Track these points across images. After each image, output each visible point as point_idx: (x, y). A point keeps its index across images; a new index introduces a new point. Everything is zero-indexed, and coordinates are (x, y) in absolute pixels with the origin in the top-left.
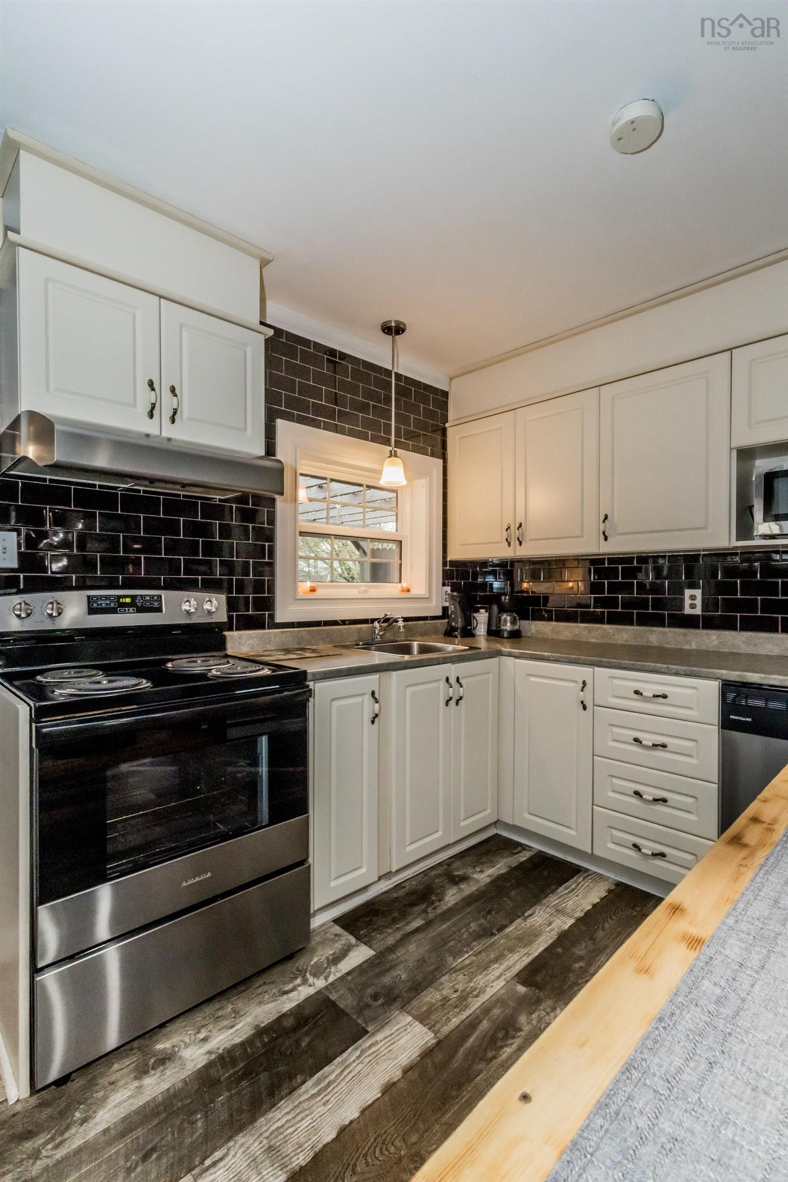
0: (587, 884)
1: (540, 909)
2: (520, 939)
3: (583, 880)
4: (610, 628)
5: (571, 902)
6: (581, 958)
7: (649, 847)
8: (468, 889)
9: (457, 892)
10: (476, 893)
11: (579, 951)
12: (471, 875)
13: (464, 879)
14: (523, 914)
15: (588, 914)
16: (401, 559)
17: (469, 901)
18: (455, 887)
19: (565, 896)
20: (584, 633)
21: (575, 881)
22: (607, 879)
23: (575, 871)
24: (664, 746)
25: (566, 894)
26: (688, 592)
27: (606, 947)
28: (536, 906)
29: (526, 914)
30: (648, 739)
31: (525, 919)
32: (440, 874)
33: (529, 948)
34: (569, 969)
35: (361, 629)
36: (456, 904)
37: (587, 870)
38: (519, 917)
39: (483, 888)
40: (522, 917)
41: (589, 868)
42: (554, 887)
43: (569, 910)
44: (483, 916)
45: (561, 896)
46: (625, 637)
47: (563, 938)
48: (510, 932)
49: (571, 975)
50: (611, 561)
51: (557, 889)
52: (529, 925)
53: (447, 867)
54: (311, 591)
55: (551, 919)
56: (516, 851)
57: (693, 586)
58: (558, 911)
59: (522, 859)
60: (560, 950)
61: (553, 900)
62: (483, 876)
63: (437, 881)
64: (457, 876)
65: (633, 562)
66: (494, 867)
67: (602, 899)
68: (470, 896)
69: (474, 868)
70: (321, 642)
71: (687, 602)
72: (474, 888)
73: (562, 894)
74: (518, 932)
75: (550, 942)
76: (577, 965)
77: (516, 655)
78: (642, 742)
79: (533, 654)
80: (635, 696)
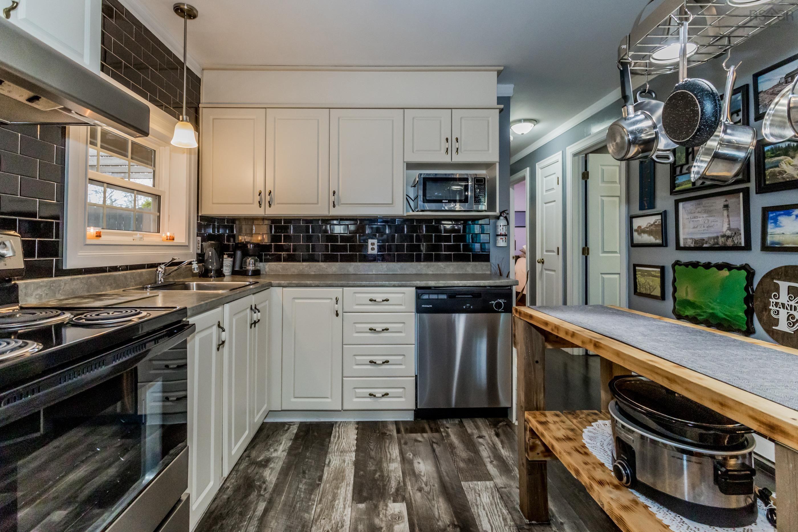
0: (343, 430)
1: (332, 456)
2: (336, 478)
3: (339, 429)
4: (324, 264)
5: (344, 444)
6: (375, 471)
7: (379, 392)
8: (277, 466)
9: (272, 471)
10: (284, 465)
11: (371, 467)
12: (271, 456)
13: (267, 461)
14: (325, 464)
15: (357, 445)
16: (159, 211)
17: (285, 472)
18: (267, 469)
19: (338, 442)
20: (306, 269)
21: (336, 431)
22: (350, 422)
23: (331, 426)
24: (387, 329)
25: (337, 440)
26: (370, 241)
27: (381, 458)
28: (328, 455)
29: (327, 463)
30: (378, 327)
31: (329, 465)
32: (247, 466)
33: (346, 481)
34: (375, 480)
35: (141, 273)
36: (278, 479)
37: (336, 422)
38: (324, 466)
39: (286, 460)
40: (326, 466)
41: (337, 420)
42: (328, 440)
43: (347, 449)
44: (303, 477)
45: (336, 443)
46: (334, 269)
47: (357, 464)
48: (327, 477)
49: (378, 482)
51: (330, 440)
52: (333, 468)
53: (248, 458)
54: (97, 236)
55: (343, 458)
56: (286, 428)
57: (373, 237)
58: (341, 452)
59: (295, 431)
60: (362, 473)
61: (333, 447)
62: (279, 452)
63: (249, 471)
64: (261, 461)
66: (281, 444)
67: (357, 434)
68: (282, 469)
69: (269, 451)
70: (108, 288)
71: (370, 247)
72: (281, 463)
73: (335, 441)
74: (332, 475)
75: (353, 471)
76: (377, 476)
77: (284, 285)
78: (375, 330)
79: (298, 283)
80: (370, 302)
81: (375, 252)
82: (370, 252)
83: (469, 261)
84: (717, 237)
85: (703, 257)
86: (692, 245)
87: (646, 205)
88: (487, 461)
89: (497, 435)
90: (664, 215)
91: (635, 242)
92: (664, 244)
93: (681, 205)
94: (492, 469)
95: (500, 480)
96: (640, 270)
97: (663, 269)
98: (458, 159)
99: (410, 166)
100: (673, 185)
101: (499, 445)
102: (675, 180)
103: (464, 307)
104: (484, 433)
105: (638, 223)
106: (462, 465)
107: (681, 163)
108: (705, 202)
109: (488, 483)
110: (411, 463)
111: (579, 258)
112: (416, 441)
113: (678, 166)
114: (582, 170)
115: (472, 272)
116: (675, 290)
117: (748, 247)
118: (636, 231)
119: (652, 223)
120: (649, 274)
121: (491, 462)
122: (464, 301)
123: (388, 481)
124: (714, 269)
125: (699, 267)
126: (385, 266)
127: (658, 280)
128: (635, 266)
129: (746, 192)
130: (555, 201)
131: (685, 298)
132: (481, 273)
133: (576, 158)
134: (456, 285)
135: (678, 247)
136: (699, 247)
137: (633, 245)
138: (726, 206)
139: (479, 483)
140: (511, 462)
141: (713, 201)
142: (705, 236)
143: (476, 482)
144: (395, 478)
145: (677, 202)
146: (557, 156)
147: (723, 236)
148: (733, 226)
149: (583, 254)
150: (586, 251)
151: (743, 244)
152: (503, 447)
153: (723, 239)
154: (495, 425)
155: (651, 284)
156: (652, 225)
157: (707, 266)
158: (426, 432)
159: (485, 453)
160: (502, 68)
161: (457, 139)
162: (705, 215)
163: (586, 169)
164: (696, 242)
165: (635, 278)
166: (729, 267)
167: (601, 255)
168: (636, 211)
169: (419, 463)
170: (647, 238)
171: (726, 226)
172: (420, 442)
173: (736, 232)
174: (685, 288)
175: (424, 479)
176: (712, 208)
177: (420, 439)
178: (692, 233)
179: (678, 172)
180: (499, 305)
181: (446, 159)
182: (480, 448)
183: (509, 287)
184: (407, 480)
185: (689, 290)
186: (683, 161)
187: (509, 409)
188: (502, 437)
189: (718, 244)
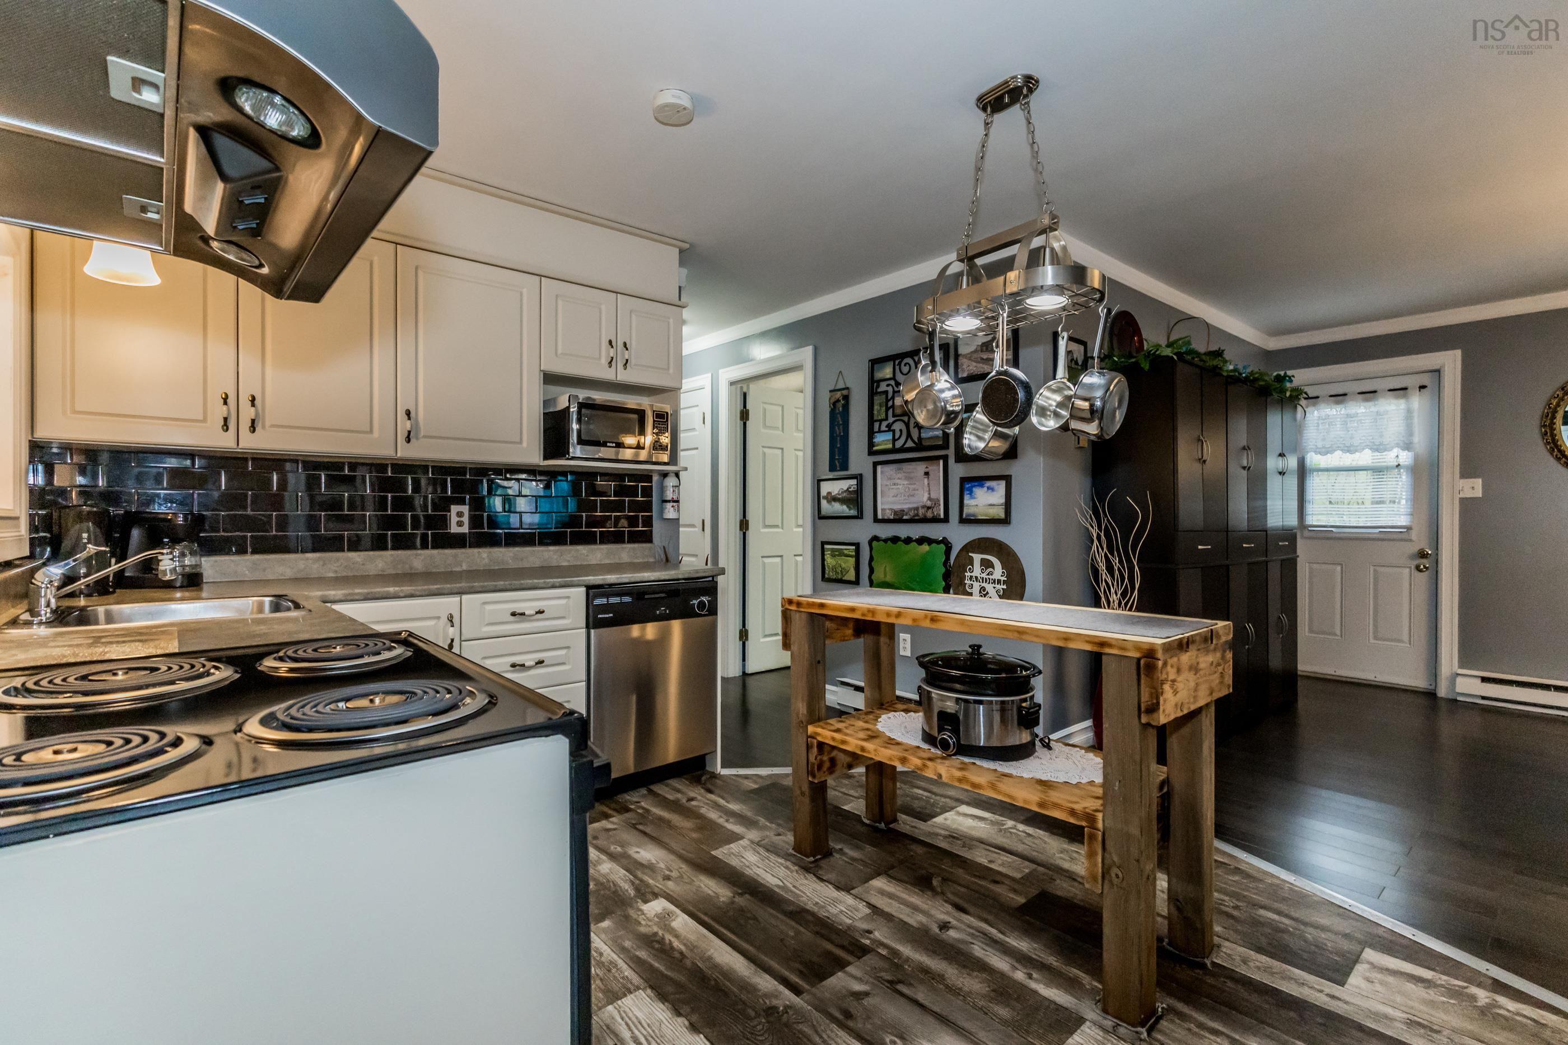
4: (359, 556)
20: (315, 566)
24: (541, 662)
26: (455, 509)
30: (529, 660)
46: (380, 565)
50: (353, 466)
57: (461, 502)
65: (387, 470)
71: (454, 519)
77: (337, 598)
78: (523, 665)
79: (368, 594)
80: (512, 618)
81: (465, 529)
82: (454, 529)
83: (594, 542)
84: (917, 509)
85: (903, 531)
86: (892, 517)
87: (838, 464)
88: (721, 821)
89: (710, 791)
90: (859, 478)
91: (823, 513)
92: (860, 516)
93: (879, 468)
94: (737, 829)
95: (753, 835)
96: (829, 549)
97: (857, 545)
98: (624, 376)
99: (550, 379)
100: (871, 444)
101: (722, 802)
102: (873, 438)
103: (658, 612)
104: (692, 794)
105: (826, 488)
106: (695, 835)
107: (880, 418)
108: (907, 467)
109: (741, 842)
110: (625, 856)
111: (736, 534)
112: (608, 830)
113: (877, 421)
114: (739, 407)
115: (629, 560)
116: (872, 571)
117: (946, 520)
118: (824, 498)
119: (845, 489)
120: (841, 554)
121: (727, 821)
122: (657, 603)
123: (614, 885)
124: (914, 544)
125: (900, 543)
126: (485, 555)
127: (852, 560)
128: (823, 543)
129: (945, 458)
130: (697, 449)
131: (883, 580)
132: (641, 560)
133: (734, 387)
134: (646, 579)
135: (876, 520)
136: (898, 519)
137: (820, 516)
138: (927, 474)
139: (732, 845)
140: (749, 814)
141: (911, 467)
142: (905, 507)
143: (727, 847)
144: (622, 879)
145: (875, 465)
146: (704, 380)
147: (923, 507)
148: (933, 496)
149: (741, 529)
150: (744, 525)
151: (942, 516)
152: (728, 802)
153: (923, 511)
154: (697, 781)
155: (843, 565)
156: (845, 491)
157: (908, 540)
158: (611, 816)
159: (713, 815)
160: (687, 246)
161: (625, 345)
162: (906, 482)
163: (745, 406)
164: (896, 513)
165: (823, 560)
166: (930, 541)
167: (763, 530)
168: (825, 472)
169: (637, 852)
170: (839, 508)
171: (926, 496)
172: (615, 829)
173: (936, 502)
174: (882, 569)
175: (662, 865)
176: (912, 475)
177: (610, 826)
178: (894, 503)
179: (876, 429)
180: (702, 605)
181: (607, 374)
182: (701, 811)
183: (711, 579)
184: (639, 874)
185: (887, 569)
186: (883, 416)
187: (708, 757)
188: (717, 791)
189: (917, 515)
